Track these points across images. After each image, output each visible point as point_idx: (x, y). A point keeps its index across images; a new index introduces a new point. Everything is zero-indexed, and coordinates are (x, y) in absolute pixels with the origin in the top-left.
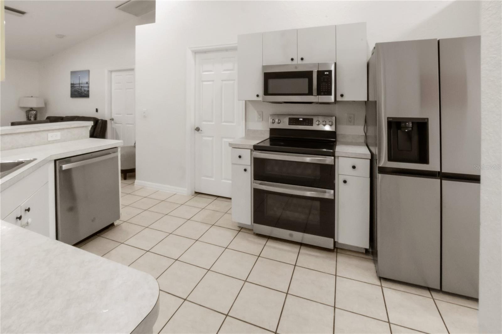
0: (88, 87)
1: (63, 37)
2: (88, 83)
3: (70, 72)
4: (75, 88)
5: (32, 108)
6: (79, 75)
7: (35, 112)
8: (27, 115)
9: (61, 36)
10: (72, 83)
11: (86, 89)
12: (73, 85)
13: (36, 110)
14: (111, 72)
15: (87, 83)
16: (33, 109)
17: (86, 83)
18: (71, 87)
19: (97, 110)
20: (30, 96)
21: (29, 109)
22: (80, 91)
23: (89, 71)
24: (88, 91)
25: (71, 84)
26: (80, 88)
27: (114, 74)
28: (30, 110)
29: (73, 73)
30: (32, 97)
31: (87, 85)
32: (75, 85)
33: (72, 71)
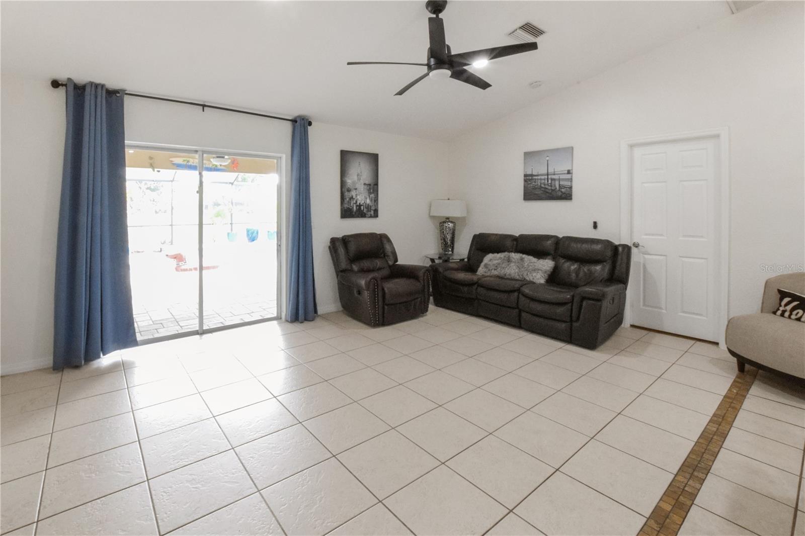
0: (571, 180)
2: (571, 172)
3: (523, 154)
4: (535, 182)
5: (448, 218)
6: (547, 158)
7: (452, 225)
10: (529, 172)
11: (567, 183)
12: (528, 178)
13: (454, 221)
14: (632, 146)
15: (569, 172)
16: (451, 220)
17: (566, 172)
18: (525, 181)
19: (595, 226)
20: (446, 198)
21: (444, 220)
22: (550, 188)
23: (572, 148)
24: (571, 188)
25: (525, 176)
26: (550, 182)
27: (638, 152)
28: (444, 222)
29: (528, 155)
30: (449, 199)
31: (569, 176)
32: (534, 177)
33: (526, 151)
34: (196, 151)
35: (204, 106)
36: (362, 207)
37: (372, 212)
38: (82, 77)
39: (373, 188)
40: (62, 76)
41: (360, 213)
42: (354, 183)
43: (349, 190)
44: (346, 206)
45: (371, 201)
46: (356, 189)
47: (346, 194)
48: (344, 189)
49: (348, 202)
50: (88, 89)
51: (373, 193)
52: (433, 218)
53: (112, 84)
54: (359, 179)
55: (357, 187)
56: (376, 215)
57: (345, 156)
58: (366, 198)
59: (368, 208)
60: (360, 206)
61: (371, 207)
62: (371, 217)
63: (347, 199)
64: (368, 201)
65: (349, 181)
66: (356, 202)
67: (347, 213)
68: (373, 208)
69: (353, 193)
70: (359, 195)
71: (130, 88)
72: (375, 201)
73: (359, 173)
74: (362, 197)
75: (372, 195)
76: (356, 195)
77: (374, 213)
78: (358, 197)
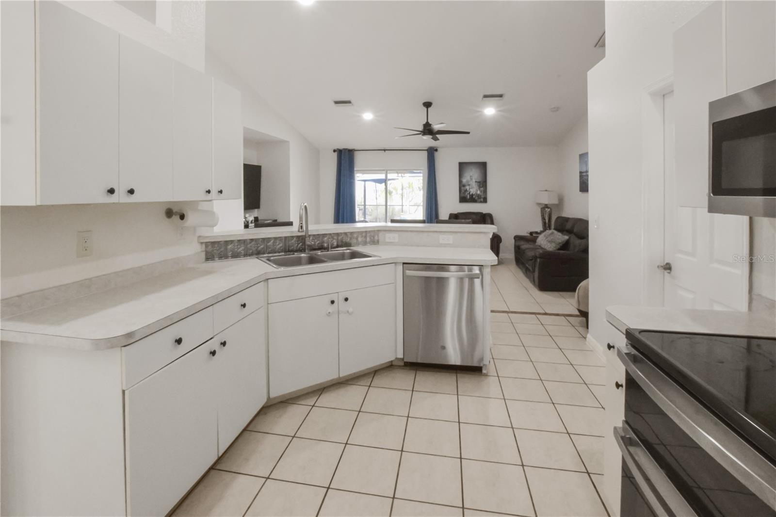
1: (557, 110)
3: (579, 156)
4: (583, 178)
5: (546, 205)
7: (549, 210)
8: (542, 216)
9: (556, 109)
13: (550, 207)
16: (548, 206)
18: (580, 176)
20: (544, 190)
21: (544, 206)
25: (580, 172)
29: (582, 156)
30: (546, 191)
32: (583, 174)
33: (580, 153)
34: (384, 170)
35: (385, 150)
36: (474, 197)
37: (482, 200)
38: (341, 147)
39: (483, 184)
40: (336, 148)
41: (472, 199)
42: (468, 182)
43: (464, 186)
44: (462, 195)
45: (481, 192)
46: (469, 185)
47: (462, 188)
48: (461, 185)
49: (464, 193)
50: (343, 151)
51: (482, 187)
52: (539, 204)
53: (350, 147)
54: (471, 179)
55: (470, 183)
56: (485, 200)
57: (462, 166)
58: (477, 190)
59: (479, 196)
60: (472, 195)
61: (481, 196)
62: (481, 202)
63: (463, 191)
64: (479, 192)
65: (464, 181)
66: (470, 193)
67: (463, 200)
68: (483, 197)
69: (468, 188)
70: (472, 188)
71: (356, 148)
72: (484, 192)
73: (472, 176)
74: (474, 189)
75: (482, 189)
76: (470, 189)
77: (484, 200)
78: (471, 190)
